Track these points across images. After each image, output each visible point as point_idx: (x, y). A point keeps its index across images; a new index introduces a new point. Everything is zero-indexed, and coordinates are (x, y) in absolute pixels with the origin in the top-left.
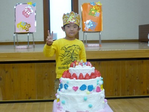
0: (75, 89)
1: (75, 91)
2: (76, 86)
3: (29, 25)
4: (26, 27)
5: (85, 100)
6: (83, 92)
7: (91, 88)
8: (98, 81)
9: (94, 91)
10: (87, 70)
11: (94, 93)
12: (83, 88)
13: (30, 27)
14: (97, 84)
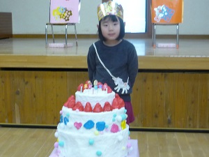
0: (78, 126)
1: (78, 129)
2: (78, 122)
3: (71, 11)
4: (66, 15)
5: (91, 144)
6: (89, 131)
7: (101, 127)
8: (115, 116)
9: (107, 131)
10: (100, 97)
11: (107, 134)
12: (89, 125)
13: (71, 14)
14: (114, 120)
